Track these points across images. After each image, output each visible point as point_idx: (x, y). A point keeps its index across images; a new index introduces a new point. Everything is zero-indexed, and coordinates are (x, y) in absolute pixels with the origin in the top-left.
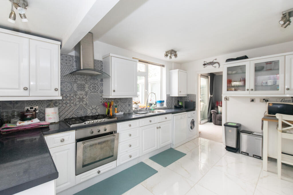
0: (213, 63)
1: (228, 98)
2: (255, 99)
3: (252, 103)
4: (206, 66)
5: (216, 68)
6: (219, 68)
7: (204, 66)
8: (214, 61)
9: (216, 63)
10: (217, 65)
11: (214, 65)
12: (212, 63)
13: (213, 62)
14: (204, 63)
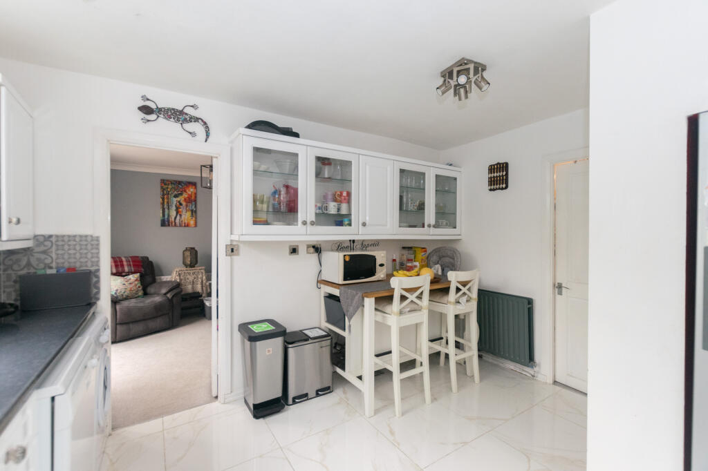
0: (187, 117)
1: (238, 246)
2: (298, 246)
3: (294, 256)
4: (153, 117)
5: (197, 138)
6: (206, 141)
7: (142, 115)
8: (185, 111)
9: (197, 119)
10: (197, 127)
11: (191, 126)
12: (178, 115)
13: (182, 112)
14: (142, 103)
